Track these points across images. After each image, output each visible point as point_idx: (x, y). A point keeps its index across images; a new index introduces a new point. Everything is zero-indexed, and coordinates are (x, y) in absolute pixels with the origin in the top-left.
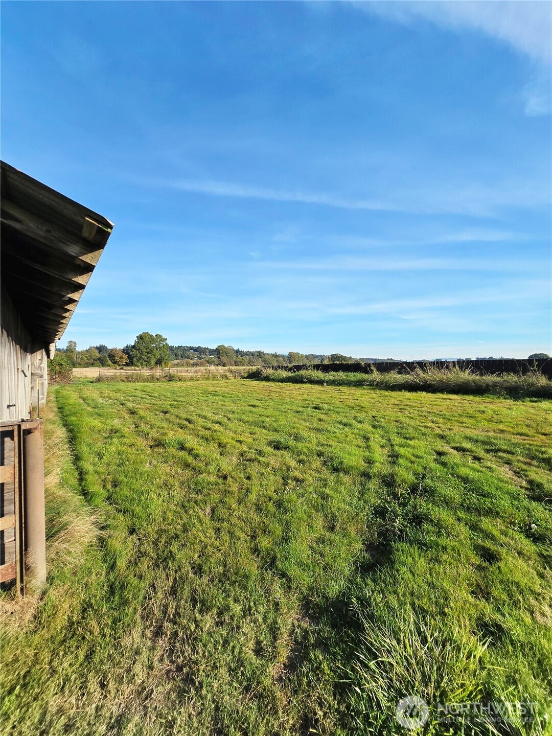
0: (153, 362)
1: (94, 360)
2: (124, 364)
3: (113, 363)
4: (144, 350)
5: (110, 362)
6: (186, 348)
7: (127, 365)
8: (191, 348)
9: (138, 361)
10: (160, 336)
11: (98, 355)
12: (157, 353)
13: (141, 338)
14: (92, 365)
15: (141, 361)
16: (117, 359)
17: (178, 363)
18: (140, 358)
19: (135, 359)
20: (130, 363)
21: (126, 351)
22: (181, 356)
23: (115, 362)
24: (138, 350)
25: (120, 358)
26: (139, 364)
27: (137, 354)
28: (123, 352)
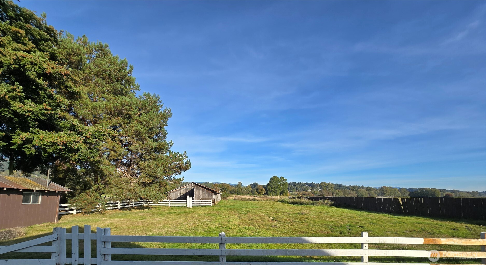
0: (278, 193)
1: (249, 191)
2: (263, 194)
3: (258, 193)
4: (274, 186)
5: (256, 193)
6: (303, 184)
7: (265, 194)
8: (307, 184)
9: (270, 192)
10: (283, 178)
11: (251, 189)
12: (281, 188)
13: (272, 179)
14: (248, 194)
15: (272, 192)
16: (260, 191)
17: (298, 193)
18: (272, 191)
19: (269, 191)
20: (266, 194)
21: (265, 187)
22: (300, 189)
23: (259, 193)
24: (271, 186)
25: (261, 191)
26: (271, 194)
27: (270, 189)
28: (263, 187)
